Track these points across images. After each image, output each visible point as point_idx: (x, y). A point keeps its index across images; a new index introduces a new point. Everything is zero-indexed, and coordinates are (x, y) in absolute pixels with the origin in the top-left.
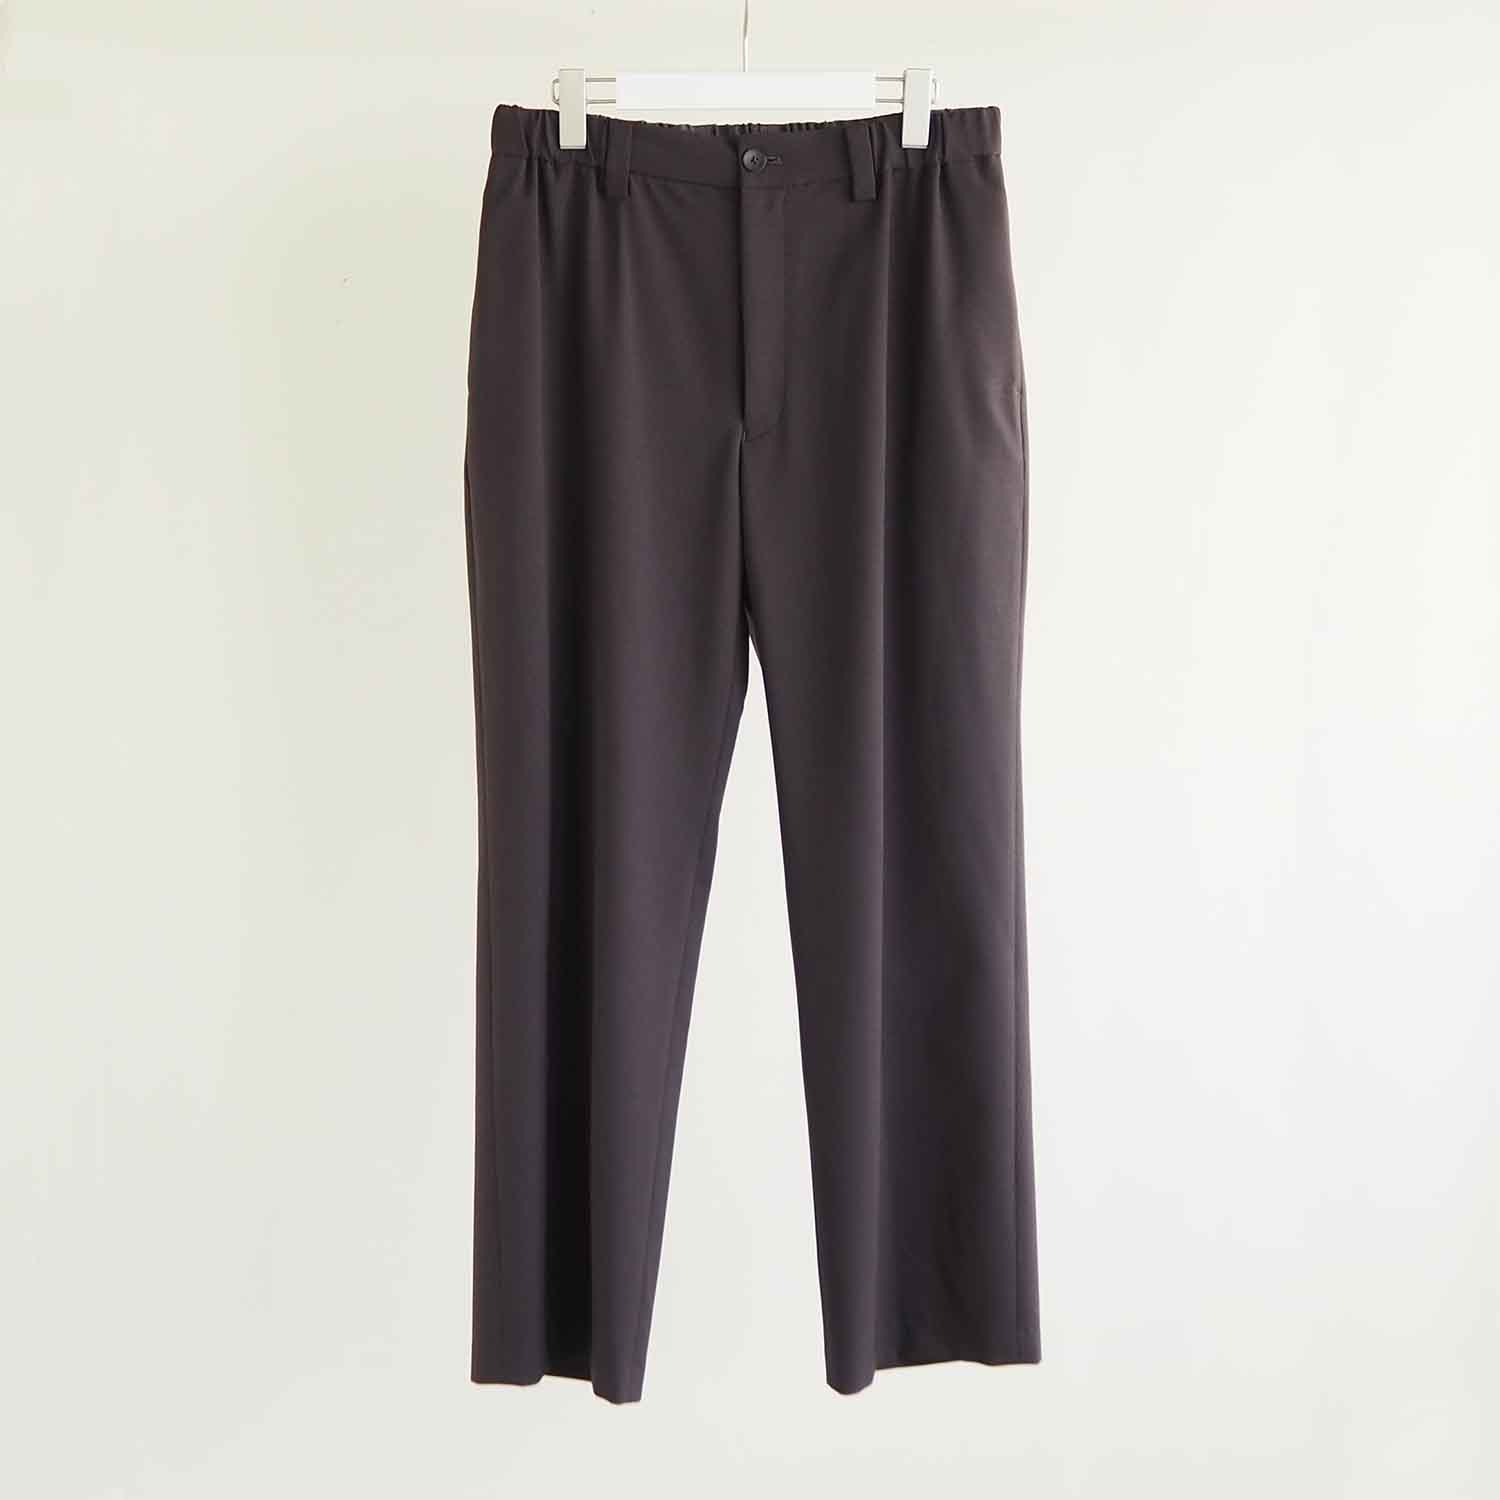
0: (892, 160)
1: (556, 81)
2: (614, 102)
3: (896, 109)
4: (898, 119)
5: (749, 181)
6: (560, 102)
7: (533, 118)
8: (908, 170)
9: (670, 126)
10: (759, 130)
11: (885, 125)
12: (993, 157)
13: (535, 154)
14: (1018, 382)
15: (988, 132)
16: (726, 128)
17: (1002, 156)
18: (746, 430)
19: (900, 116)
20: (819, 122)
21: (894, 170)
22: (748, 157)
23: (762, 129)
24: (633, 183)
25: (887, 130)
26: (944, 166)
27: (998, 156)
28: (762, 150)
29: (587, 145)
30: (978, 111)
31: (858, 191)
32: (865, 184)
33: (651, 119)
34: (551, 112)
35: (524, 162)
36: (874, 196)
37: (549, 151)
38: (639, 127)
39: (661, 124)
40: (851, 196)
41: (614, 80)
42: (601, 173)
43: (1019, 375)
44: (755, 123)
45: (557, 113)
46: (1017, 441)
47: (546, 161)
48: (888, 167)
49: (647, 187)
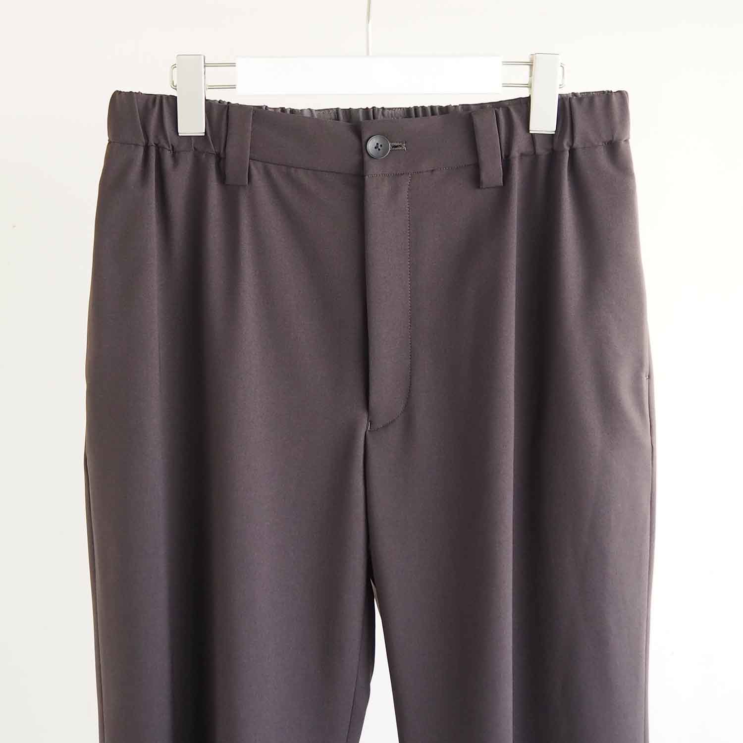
0: (520, 145)
1: (174, 66)
2: (233, 87)
3: (523, 93)
4: (524, 104)
5: (373, 170)
6: (177, 87)
7: (150, 104)
8: (535, 155)
9: (292, 111)
10: (383, 114)
11: (512, 110)
12: (623, 142)
13: (152, 141)
14: (646, 369)
15: (617, 118)
16: (349, 112)
17: (630, 141)
18: (371, 422)
19: (527, 101)
20: (444, 105)
21: (522, 155)
22: (371, 145)
23: (386, 112)
24: (252, 167)
25: (515, 115)
26: (572, 151)
27: (627, 141)
28: (385, 135)
29: (205, 133)
30: (607, 95)
31: (484, 177)
32: (492, 171)
33: (273, 103)
34: (168, 97)
35: (141, 150)
36: (500, 182)
37: (166, 138)
38: (259, 113)
39: (283, 110)
40: (477, 181)
41: (233, 65)
42: (220, 160)
43: (648, 361)
44: (379, 106)
45: (174, 99)
46: (645, 424)
47: (163, 148)
48: (515, 153)
49: (268, 174)
